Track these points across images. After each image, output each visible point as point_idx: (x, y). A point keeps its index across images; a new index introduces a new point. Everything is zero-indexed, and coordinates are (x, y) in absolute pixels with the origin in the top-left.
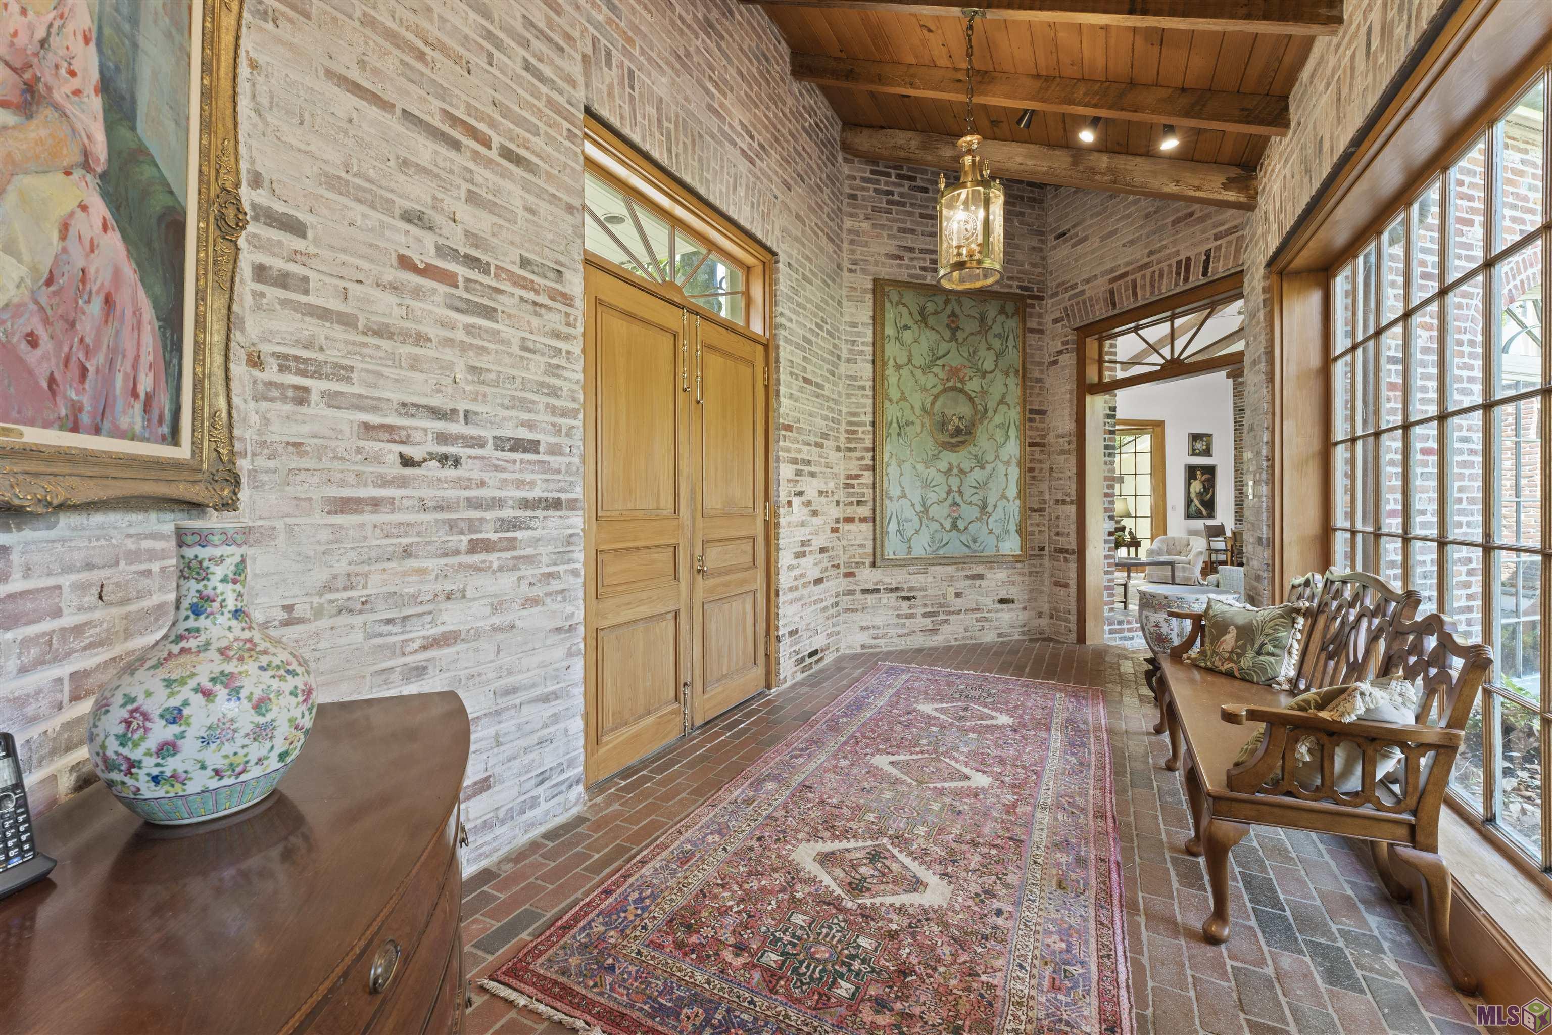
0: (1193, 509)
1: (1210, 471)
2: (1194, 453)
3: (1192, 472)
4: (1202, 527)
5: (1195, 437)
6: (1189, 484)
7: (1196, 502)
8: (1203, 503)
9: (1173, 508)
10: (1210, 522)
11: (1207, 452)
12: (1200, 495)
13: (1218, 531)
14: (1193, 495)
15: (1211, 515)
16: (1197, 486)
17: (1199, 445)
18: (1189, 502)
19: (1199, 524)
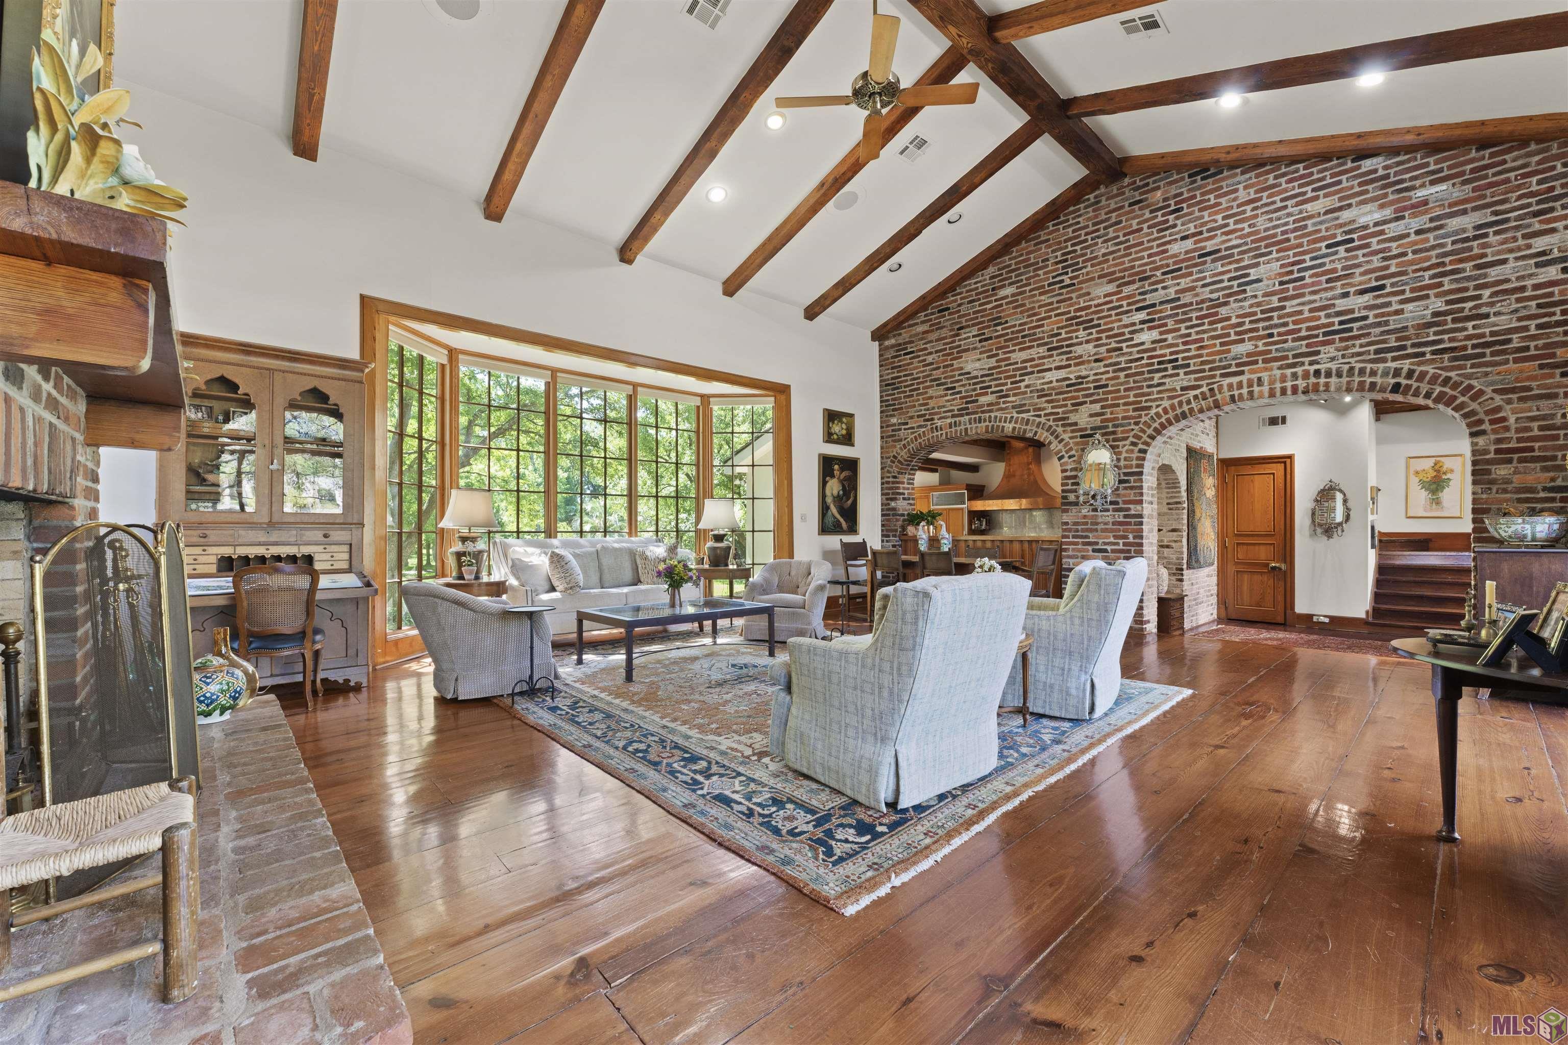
0: (829, 520)
1: (851, 465)
2: (829, 438)
3: (827, 464)
4: (838, 546)
5: (832, 416)
6: (823, 484)
7: (834, 510)
8: (842, 511)
9: (803, 518)
10: (849, 539)
11: (848, 439)
12: (838, 499)
13: (855, 552)
14: (829, 500)
15: (853, 529)
16: (834, 487)
17: (837, 428)
18: (824, 509)
19: (834, 542)
